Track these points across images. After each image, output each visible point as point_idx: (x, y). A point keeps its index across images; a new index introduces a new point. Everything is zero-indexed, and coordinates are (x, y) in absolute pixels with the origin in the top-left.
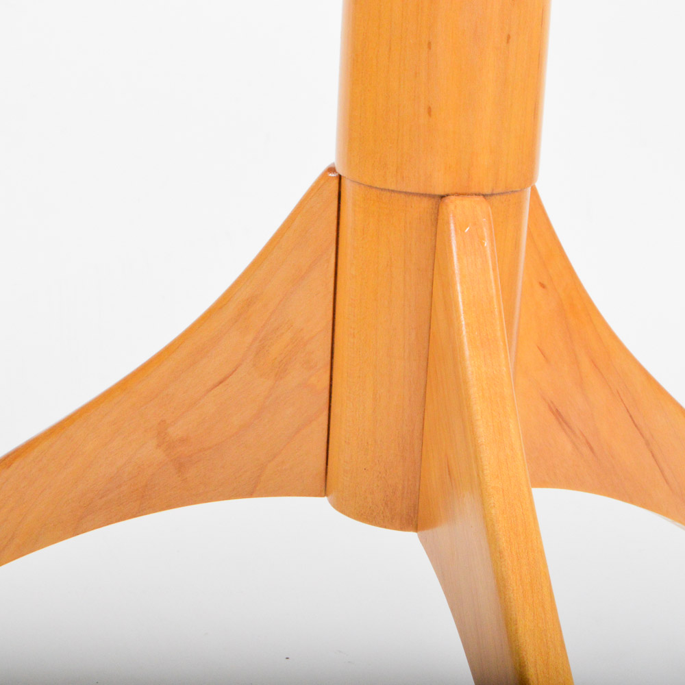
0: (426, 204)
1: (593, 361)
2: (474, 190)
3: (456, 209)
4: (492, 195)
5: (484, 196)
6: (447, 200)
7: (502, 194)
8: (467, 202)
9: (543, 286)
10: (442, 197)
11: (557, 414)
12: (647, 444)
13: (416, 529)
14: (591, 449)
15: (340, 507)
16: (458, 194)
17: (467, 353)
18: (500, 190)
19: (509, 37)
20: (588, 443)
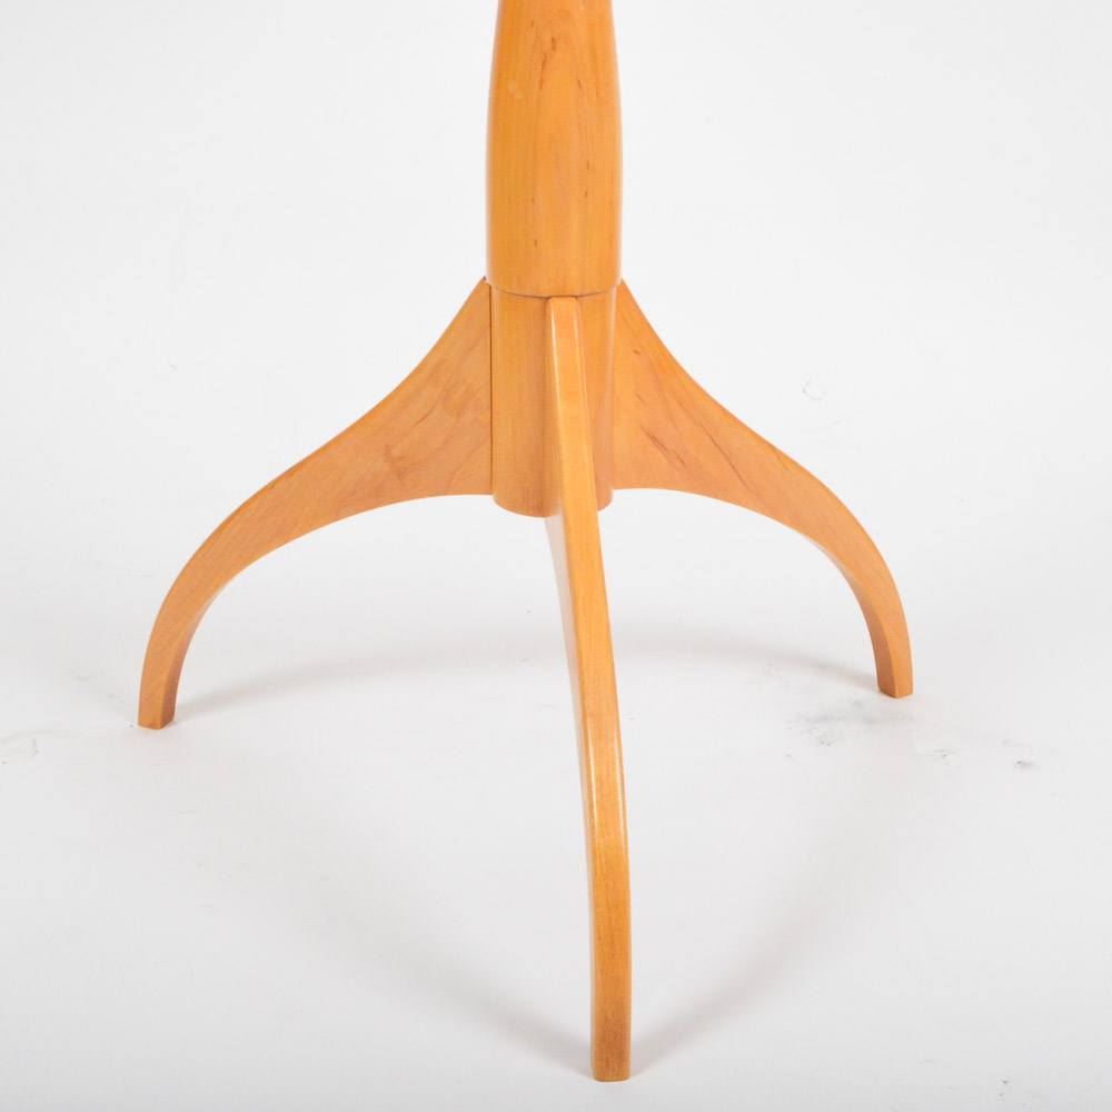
0: (537, 303)
1: (679, 403)
2: (568, 293)
3: (556, 306)
4: (581, 296)
5: (576, 297)
6: (550, 300)
7: (590, 295)
8: (562, 302)
9: (636, 352)
10: (548, 298)
11: (654, 439)
12: (727, 458)
13: (543, 516)
14: (682, 462)
15: (499, 502)
16: (557, 296)
17: (559, 401)
18: (587, 292)
19: (586, 193)
20: (679, 457)
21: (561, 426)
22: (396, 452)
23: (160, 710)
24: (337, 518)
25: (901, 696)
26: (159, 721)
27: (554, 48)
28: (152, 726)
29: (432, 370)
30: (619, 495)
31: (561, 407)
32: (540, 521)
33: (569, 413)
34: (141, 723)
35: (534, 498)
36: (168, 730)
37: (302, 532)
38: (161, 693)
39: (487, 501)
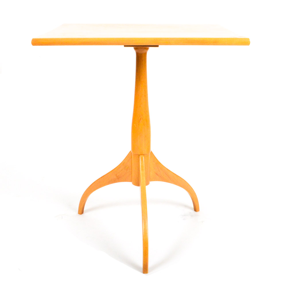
1: (160, 168)
2: (142, 154)
5: (144, 155)
7: (146, 154)
8: (142, 156)
9: (154, 162)
10: (139, 155)
11: (156, 174)
12: (168, 176)
17: (141, 171)
21: (141, 174)
22: (117, 175)
23: (81, 211)
24: (109, 184)
25: (198, 211)
26: (81, 213)
27: (140, 120)
28: (80, 214)
29: (123, 164)
30: (151, 182)
31: (141, 172)
32: (138, 187)
33: (142, 173)
34: (78, 213)
35: (137, 184)
36: (82, 215)
37: (103, 186)
38: (81, 209)
39: (131, 183)
